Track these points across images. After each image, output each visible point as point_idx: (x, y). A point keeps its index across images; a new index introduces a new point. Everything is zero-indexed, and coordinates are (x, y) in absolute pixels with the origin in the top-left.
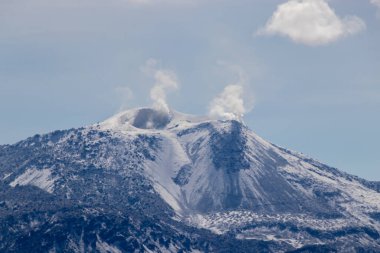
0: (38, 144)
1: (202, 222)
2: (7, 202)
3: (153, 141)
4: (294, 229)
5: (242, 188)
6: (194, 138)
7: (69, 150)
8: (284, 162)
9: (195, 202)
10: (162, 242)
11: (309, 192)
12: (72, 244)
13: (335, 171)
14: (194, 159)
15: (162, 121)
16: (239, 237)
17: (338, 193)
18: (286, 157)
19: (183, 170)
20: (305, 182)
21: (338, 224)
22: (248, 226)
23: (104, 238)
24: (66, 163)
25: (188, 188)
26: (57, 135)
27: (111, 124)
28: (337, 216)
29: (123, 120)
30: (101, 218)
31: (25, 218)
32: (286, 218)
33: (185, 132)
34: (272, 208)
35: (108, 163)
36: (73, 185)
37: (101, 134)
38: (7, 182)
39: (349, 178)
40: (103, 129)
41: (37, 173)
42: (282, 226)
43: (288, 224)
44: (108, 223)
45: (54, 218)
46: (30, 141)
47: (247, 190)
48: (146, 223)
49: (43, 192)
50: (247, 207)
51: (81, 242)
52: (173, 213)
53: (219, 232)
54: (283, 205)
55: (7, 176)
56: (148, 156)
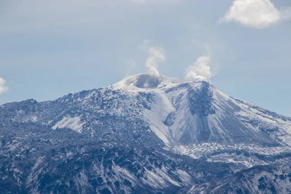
0: (71, 100)
1: (184, 150)
2: (51, 140)
3: (149, 96)
4: (247, 155)
5: (210, 126)
6: (177, 93)
7: (92, 103)
8: (239, 109)
9: (179, 137)
10: (156, 165)
11: (256, 129)
12: (95, 167)
13: (274, 115)
14: (177, 108)
15: (154, 83)
16: (209, 160)
17: (277, 129)
18: (240, 105)
19: (170, 116)
20: (254, 122)
21: (278, 151)
22: (215, 153)
23: (117, 163)
24: (91, 112)
25: (174, 128)
26: (84, 93)
27: (120, 85)
28: (276, 145)
29: (129, 82)
30: (114, 150)
31: (63, 150)
32: (241, 147)
33: (171, 90)
34: (231, 140)
35: (119, 112)
36: (95, 127)
37: (114, 92)
38: (50, 127)
39: (284, 119)
40: (115, 89)
41: (70, 119)
42: (238, 152)
43: (243, 151)
44: (120, 153)
45: (83, 150)
46: (65, 98)
47: (214, 128)
48: (145, 152)
49: (75, 132)
50: (214, 140)
51: (102, 166)
52: (163, 145)
53: (195, 157)
54: (239, 138)
55: (50, 122)
56: (146, 107)
